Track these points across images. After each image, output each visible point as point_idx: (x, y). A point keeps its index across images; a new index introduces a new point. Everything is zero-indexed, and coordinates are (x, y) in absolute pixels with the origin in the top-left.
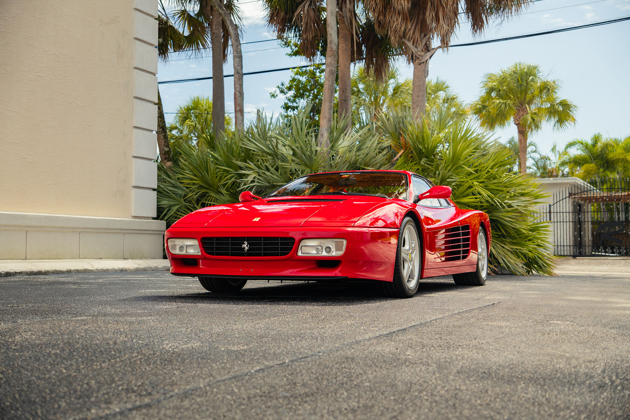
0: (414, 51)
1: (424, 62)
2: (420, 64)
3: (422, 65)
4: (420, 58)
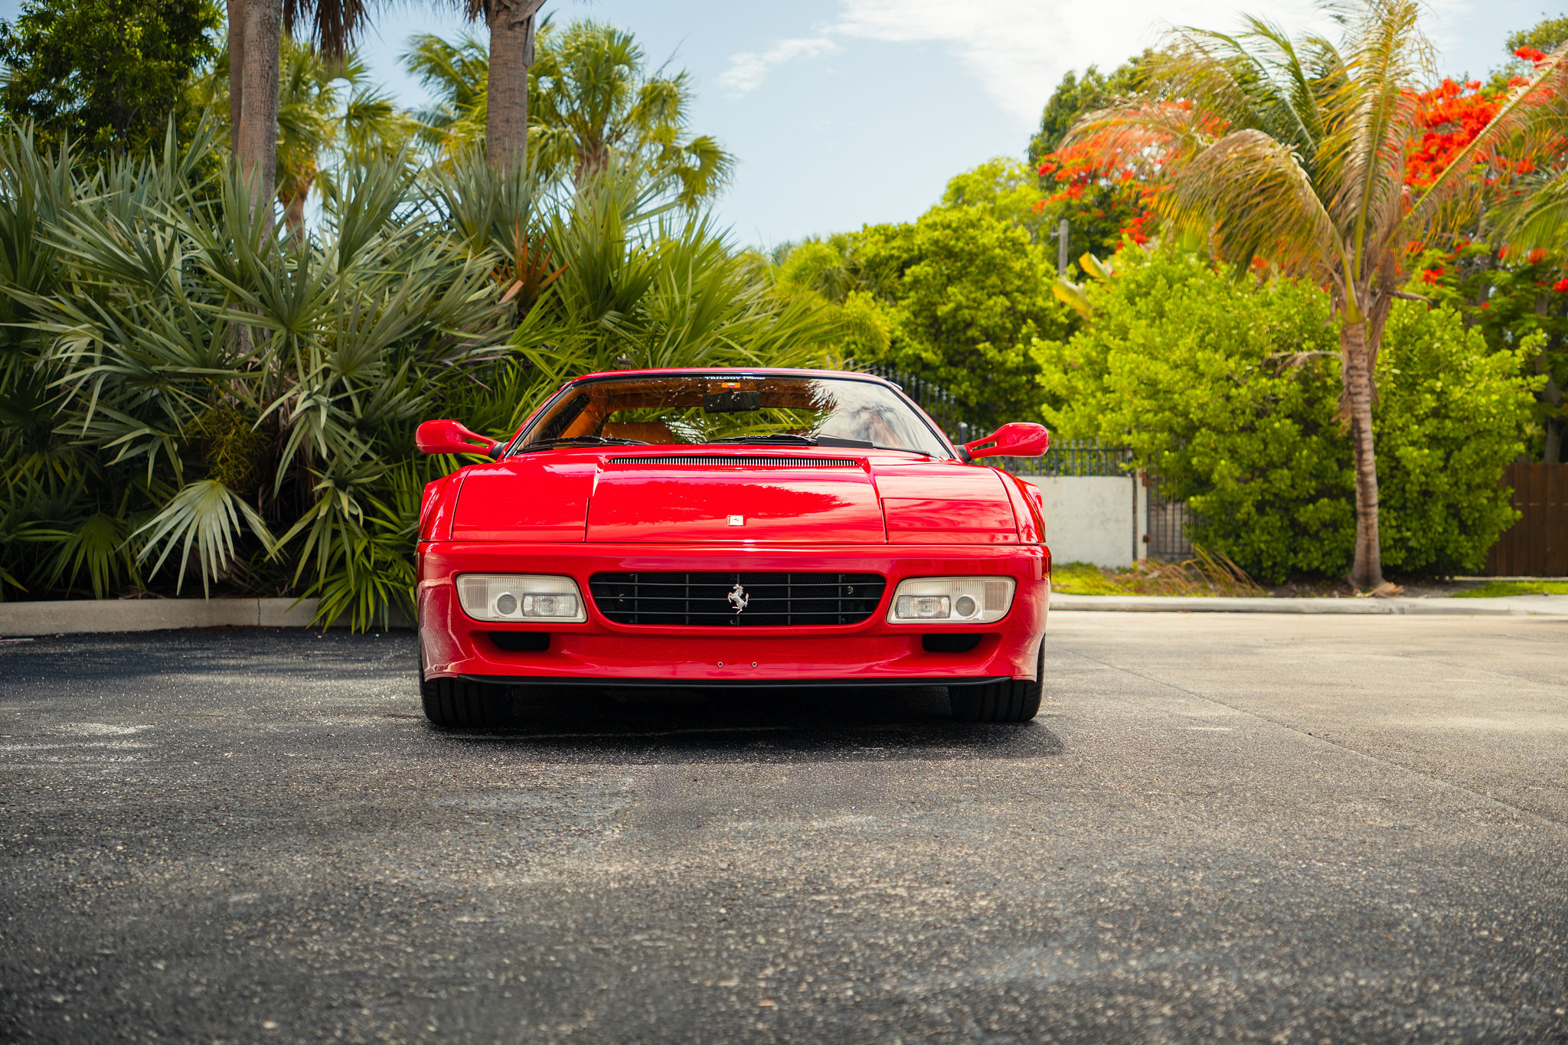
1: (522, 23)
2: (511, 27)
3: (517, 29)
4: (513, 7)
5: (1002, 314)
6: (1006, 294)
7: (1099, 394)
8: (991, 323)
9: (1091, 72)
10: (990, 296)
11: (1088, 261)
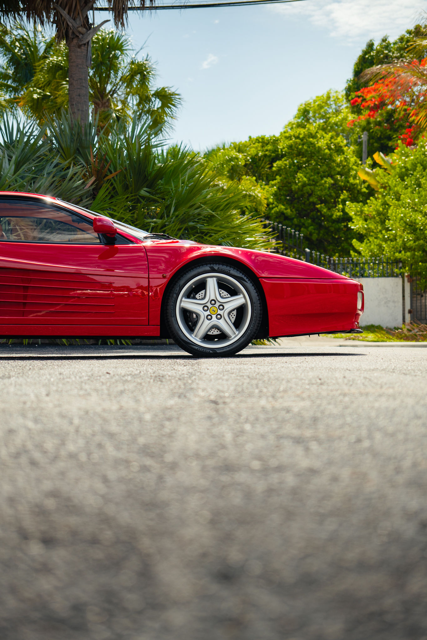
0: (70, 24)
1: (85, 44)
2: (80, 46)
3: (83, 48)
4: (80, 36)
5: (329, 188)
6: (332, 177)
7: (384, 232)
8: (324, 193)
9: (384, 40)
10: (322, 179)
11: (378, 157)
